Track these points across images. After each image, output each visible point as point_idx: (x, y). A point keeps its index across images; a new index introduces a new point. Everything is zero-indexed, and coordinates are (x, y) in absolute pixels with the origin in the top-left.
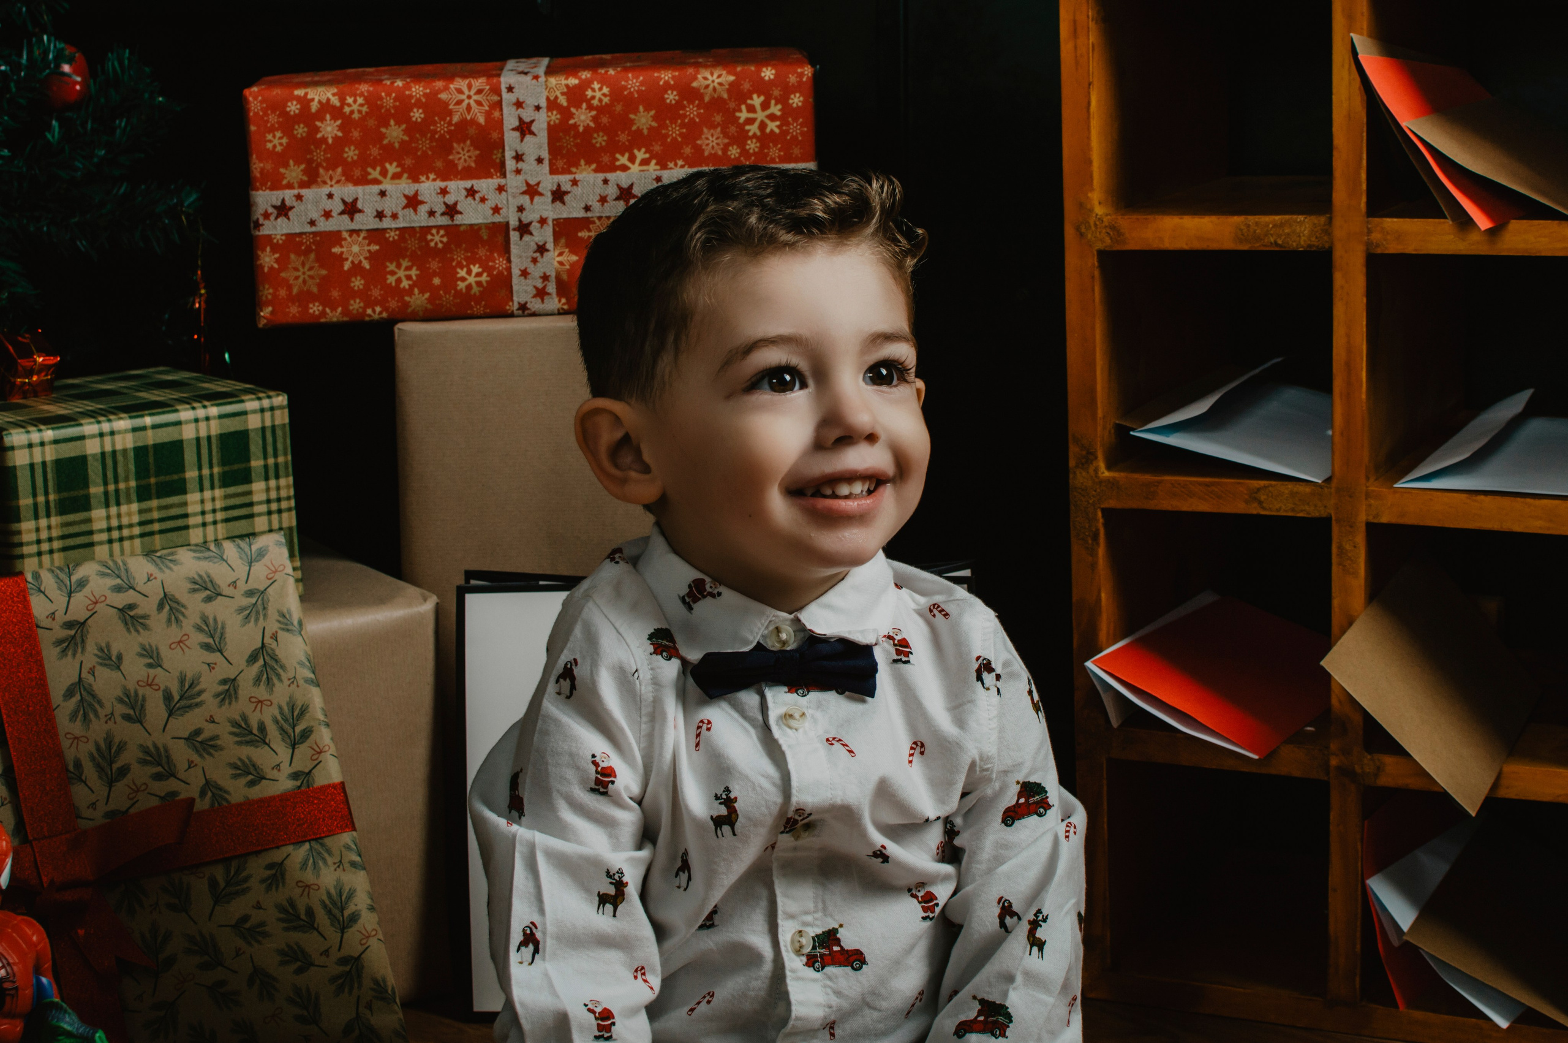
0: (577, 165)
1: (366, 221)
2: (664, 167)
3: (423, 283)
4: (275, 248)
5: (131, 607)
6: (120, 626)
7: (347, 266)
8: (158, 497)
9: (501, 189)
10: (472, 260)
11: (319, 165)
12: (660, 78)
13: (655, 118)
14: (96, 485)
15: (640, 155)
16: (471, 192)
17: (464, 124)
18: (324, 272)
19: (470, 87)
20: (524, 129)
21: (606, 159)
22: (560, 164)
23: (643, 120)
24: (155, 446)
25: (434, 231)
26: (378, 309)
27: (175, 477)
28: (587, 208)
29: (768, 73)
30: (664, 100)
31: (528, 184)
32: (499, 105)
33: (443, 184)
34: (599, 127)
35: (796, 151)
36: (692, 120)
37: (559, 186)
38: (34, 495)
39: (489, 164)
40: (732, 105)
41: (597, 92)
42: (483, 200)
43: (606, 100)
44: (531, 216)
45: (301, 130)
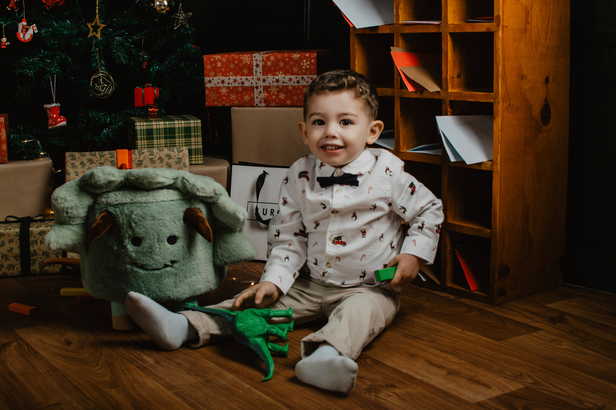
0: (268, 74)
1: (226, 85)
2: (286, 75)
3: (237, 99)
4: (208, 90)
5: (152, 159)
6: (150, 162)
7: (222, 94)
8: (169, 139)
9: (253, 79)
10: (247, 94)
11: (217, 72)
12: (285, 55)
13: (284, 64)
14: (155, 135)
15: (281, 72)
16: (247, 79)
17: (246, 64)
18: (218, 95)
19: (247, 56)
20: (257, 66)
21: (274, 73)
22: (265, 74)
24: (169, 128)
25: (239, 87)
26: (228, 104)
27: (173, 135)
28: (270, 84)
29: (307, 55)
30: (286, 60)
31: (258, 78)
32: (252, 60)
33: (241, 77)
34: (272, 66)
35: (313, 72)
36: (291, 65)
37: (264, 79)
38: (141, 136)
39: (250, 73)
40: (300, 62)
41: (272, 58)
42: (249, 81)
43: (274, 60)
44: (258, 85)
45: (214, 65)
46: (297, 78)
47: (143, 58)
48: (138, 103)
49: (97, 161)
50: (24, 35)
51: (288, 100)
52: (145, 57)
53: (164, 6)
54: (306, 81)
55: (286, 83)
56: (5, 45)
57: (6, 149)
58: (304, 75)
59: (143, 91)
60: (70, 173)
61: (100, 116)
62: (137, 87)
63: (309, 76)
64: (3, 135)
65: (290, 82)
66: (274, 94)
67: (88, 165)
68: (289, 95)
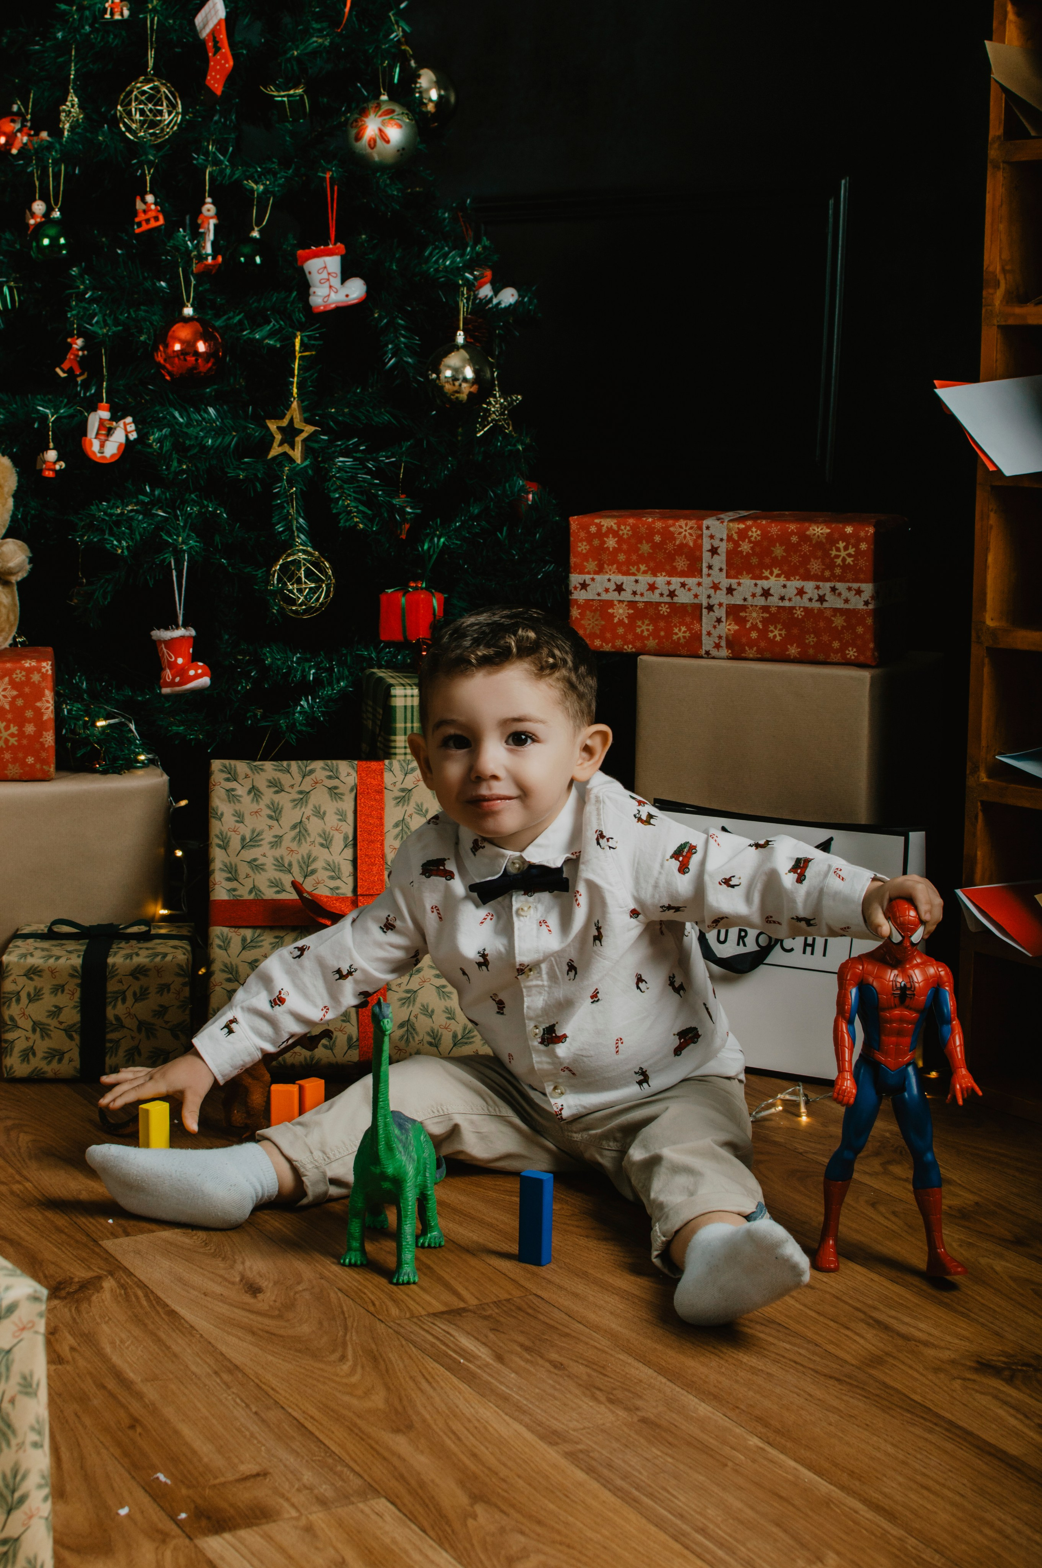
0: (742, 574)
1: (627, 596)
2: (788, 579)
3: (655, 634)
4: (579, 606)
7: (616, 620)
9: (699, 584)
10: (682, 623)
11: (605, 562)
12: (789, 528)
13: (785, 551)
15: (776, 571)
16: (683, 585)
17: (682, 546)
18: (603, 623)
19: (686, 525)
20: (714, 551)
21: (757, 572)
22: (732, 572)
23: (779, 551)
25: (662, 605)
26: (630, 646)
28: (745, 600)
29: (849, 530)
30: (790, 540)
31: (714, 583)
32: (700, 536)
33: (669, 579)
34: (754, 554)
35: (862, 576)
36: (805, 553)
37: (731, 586)
38: (405, 722)
39: (694, 570)
40: (828, 546)
41: (755, 533)
42: (690, 590)
43: (759, 538)
44: (714, 601)
45: (596, 542)
46: (818, 588)
47: (402, 512)
48: (389, 631)
49: (292, 786)
50: (102, 446)
51: (792, 645)
52: (409, 510)
53: (465, 380)
54: (843, 596)
55: (790, 600)
56: (54, 470)
57: (52, 743)
58: (839, 581)
59: (403, 600)
60: (222, 814)
61: (292, 662)
62: (389, 591)
63: (850, 585)
64: (47, 708)
65: (798, 597)
66: (754, 627)
67: (268, 795)
68: (795, 631)
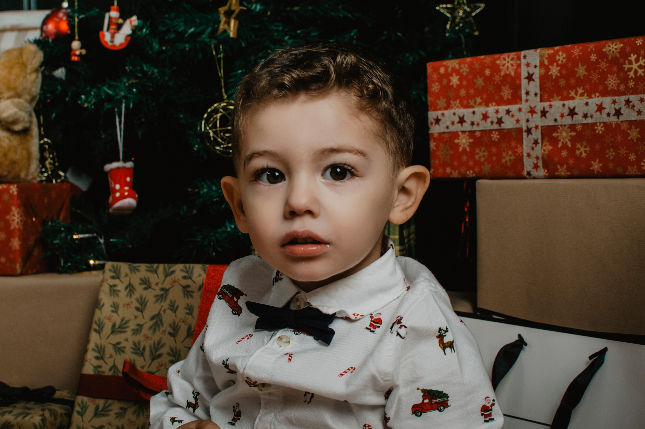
0: (552, 97)
1: (467, 127)
2: (590, 97)
3: (489, 159)
4: (435, 140)
7: (461, 149)
9: (520, 110)
10: (509, 148)
11: (451, 99)
12: (589, 47)
13: (586, 70)
15: (580, 91)
16: (508, 112)
17: (507, 76)
18: (452, 152)
19: (509, 56)
20: (530, 78)
21: (565, 93)
22: (546, 96)
25: (494, 132)
26: (471, 172)
28: (555, 120)
29: (639, 42)
30: (590, 59)
31: (531, 107)
32: (519, 66)
33: (496, 108)
34: (562, 76)
36: (603, 70)
37: (544, 109)
39: (516, 97)
40: (621, 61)
41: (561, 57)
42: (513, 116)
43: (564, 61)
44: (531, 125)
49: (157, 284)
50: (113, 36)
51: (595, 161)
54: (636, 109)
55: (592, 117)
56: (78, 55)
57: (19, 247)
58: (632, 94)
60: (103, 305)
64: (14, 220)
65: (598, 113)
66: (565, 146)
67: (139, 290)
68: (598, 147)
